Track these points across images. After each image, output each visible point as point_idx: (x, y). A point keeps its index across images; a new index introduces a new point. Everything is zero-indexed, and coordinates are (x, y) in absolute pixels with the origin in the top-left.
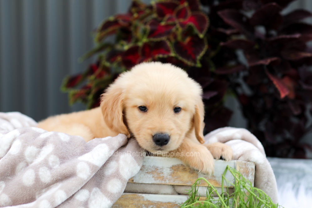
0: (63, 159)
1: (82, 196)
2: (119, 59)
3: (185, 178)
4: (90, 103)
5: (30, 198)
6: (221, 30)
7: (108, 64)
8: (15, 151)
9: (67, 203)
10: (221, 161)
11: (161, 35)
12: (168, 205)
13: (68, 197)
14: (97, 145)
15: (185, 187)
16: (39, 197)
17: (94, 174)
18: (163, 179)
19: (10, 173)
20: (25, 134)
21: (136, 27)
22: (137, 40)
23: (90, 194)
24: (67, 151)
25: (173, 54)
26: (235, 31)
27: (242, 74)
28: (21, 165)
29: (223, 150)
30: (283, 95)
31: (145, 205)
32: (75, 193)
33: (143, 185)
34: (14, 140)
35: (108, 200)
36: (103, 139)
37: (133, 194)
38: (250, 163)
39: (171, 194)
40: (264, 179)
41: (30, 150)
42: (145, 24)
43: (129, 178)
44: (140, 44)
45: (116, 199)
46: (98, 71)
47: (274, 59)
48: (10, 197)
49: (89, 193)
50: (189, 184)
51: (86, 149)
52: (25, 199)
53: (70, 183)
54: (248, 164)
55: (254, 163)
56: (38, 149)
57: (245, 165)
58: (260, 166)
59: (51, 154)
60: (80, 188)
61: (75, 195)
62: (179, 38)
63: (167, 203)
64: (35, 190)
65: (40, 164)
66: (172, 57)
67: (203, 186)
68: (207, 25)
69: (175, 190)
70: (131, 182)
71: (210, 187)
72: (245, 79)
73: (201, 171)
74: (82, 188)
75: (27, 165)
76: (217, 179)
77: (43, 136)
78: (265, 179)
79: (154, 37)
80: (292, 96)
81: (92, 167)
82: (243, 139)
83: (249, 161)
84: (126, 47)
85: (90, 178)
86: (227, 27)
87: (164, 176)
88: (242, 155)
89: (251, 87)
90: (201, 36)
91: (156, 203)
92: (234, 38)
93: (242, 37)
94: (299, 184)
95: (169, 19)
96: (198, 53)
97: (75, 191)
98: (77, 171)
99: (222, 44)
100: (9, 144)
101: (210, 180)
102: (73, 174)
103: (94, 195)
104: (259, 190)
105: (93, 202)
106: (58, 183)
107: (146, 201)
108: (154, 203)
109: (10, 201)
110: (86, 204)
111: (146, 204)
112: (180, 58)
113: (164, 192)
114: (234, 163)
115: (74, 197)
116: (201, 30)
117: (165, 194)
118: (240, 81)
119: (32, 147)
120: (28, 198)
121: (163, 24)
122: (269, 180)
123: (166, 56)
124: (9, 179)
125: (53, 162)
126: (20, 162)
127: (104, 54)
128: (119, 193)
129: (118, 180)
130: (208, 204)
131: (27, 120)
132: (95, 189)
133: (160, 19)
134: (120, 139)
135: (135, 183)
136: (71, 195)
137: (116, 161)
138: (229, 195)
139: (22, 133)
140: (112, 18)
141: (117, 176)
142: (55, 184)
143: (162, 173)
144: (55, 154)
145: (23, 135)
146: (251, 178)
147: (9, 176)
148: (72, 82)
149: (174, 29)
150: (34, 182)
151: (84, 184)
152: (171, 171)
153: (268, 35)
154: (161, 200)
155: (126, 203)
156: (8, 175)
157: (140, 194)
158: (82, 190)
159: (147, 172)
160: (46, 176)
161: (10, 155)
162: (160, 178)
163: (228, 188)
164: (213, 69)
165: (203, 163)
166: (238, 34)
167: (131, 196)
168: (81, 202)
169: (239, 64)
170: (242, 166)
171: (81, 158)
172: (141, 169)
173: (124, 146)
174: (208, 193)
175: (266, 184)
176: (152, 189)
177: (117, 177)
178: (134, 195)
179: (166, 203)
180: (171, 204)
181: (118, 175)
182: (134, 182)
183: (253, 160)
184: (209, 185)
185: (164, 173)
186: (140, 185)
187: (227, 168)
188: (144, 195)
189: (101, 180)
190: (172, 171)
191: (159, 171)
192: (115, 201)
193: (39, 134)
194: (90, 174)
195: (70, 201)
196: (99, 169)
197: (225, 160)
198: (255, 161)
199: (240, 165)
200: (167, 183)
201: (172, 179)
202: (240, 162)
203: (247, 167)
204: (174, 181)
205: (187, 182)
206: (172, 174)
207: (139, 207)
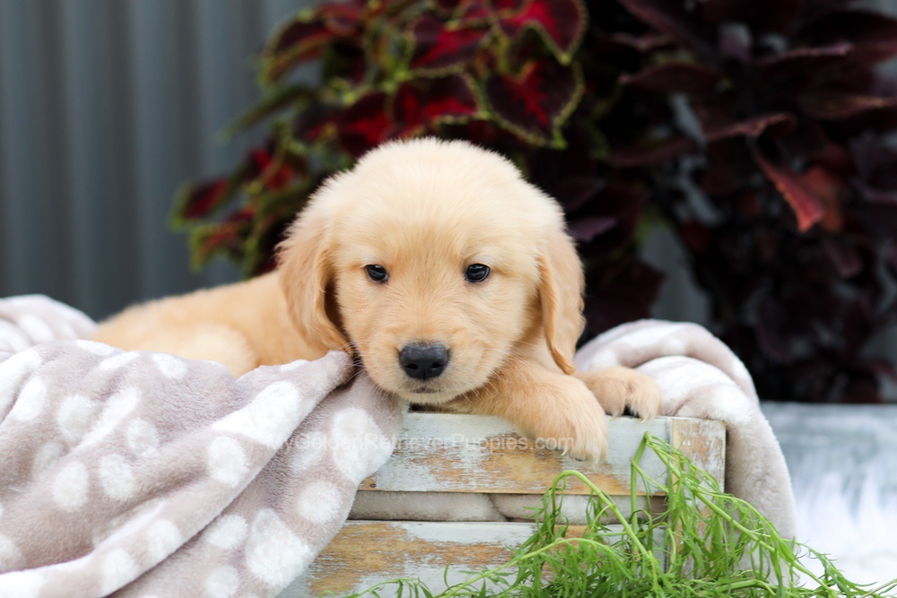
0: (167, 429)
1: (227, 535)
2: (330, 130)
3: (525, 474)
4: (249, 262)
5: (77, 544)
6: (623, 38)
7: (298, 148)
8: (27, 410)
9: (184, 557)
10: (626, 419)
11: (447, 59)
12: (478, 551)
13: (186, 540)
14: (267, 385)
15: (524, 497)
16: (101, 541)
17: (259, 469)
18: (460, 477)
19: (16, 474)
20: (57, 361)
21: (377, 38)
22: (382, 76)
23: (249, 528)
24: (179, 407)
25: (482, 114)
26: (662, 40)
27: (688, 164)
28: (48, 451)
29: (630, 389)
30: (805, 223)
31: (412, 553)
32: (206, 527)
33: (404, 495)
34: (26, 378)
35: (303, 543)
36: (284, 368)
37: (375, 522)
38: (712, 423)
39: (484, 519)
40: (752, 467)
41: (73, 406)
42: (403, 27)
43: (362, 477)
44: (389, 87)
45: (327, 540)
46: (272, 169)
47: (778, 118)
48: (19, 545)
49: (246, 525)
50: (536, 489)
51: (235, 399)
52: (61, 548)
53: (190, 499)
54: (705, 426)
55: (723, 421)
56: (94, 405)
57: (698, 431)
58: (741, 430)
59: (133, 415)
60: (219, 511)
61: (206, 533)
62: (503, 66)
63: (475, 546)
64: (91, 521)
65: (102, 445)
66: (481, 123)
67: (577, 495)
68: (581, 25)
69: (495, 508)
70: (368, 488)
71: (597, 496)
72: (698, 177)
73: (569, 451)
74: (225, 512)
75: (65, 449)
76: (616, 472)
77: (109, 366)
78: (757, 468)
79: (429, 65)
80: (834, 224)
81: (254, 449)
82: (692, 354)
83: (707, 418)
84: (349, 98)
85: (249, 482)
86: (640, 28)
87: (462, 469)
88: (687, 401)
89: (715, 200)
90: (565, 58)
91: (442, 549)
92: (662, 60)
93: (684, 57)
94: (862, 477)
95: (471, 12)
96: (556, 108)
97: (207, 522)
98: (211, 464)
99: (625, 79)
100: (12, 392)
101: (596, 475)
102: (198, 472)
103: (260, 530)
104: (739, 502)
105: (259, 550)
106: (155, 500)
107: (413, 542)
108: (438, 548)
109: (20, 555)
110: (237, 558)
111: (414, 552)
112: (505, 124)
113: (465, 516)
114: (666, 424)
115: (201, 539)
116: (564, 42)
117: (468, 521)
118: (685, 183)
119: (77, 397)
120: (70, 544)
121: (453, 25)
122: (769, 471)
123: (463, 120)
124: (14, 493)
125: (140, 439)
126: (44, 441)
127: (288, 117)
128: (334, 521)
129: (331, 485)
130: (590, 546)
131: (68, 317)
132: (263, 514)
133: (443, 12)
134: (332, 365)
135: (379, 491)
136: (195, 532)
137: (321, 430)
138: (653, 516)
139: (47, 359)
140: (306, 14)
141: (327, 472)
142: (147, 503)
143: (458, 460)
144: (143, 417)
145: (51, 364)
146: (716, 466)
147: (14, 483)
148: (201, 202)
149: (485, 41)
150: (86, 500)
151: (231, 500)
152: (482, 455)
153: (758, 50)
154: (456, 539)
155: (354, 549)
156: (12, 479)
157: (395, 524)
158: (226, 516)
159: (412, 458)
160: (120, 481)
161: (14, 422)
162: (452, 473)
163: (651, 497)
164: (601, 152)
165: (573, 429)
166: (670, 48)
167: (371, 530)
168: (225, 551)
169: (679, 134)
170: (688, 432)
171: (219, 425)
172: (396, 452)
173: (343, 387)
174: (592, 515)
175: (760, 483)
176: (431, 507)
177: (326, 476)
178: (378, 526)
179: (471, 546)
180: (485, 550)
181: (330, 471)
182: (378, 488)
183: (718, 416)
184: (593, 490)
185: (463, 460)
186: (394, 496)
187: (645, 440)
188: (406, 525)
189: (279, 485)
190: (484, 454)
191: (447, 456)
192: (321, 547)
193: (97, 360)
194: (246, 470)
195: (191, 551)
196: (272, 455)
197: (638, 416)
198: (724, 417)
199: (682, 431)
200: (474, 488)
201: (486, 478)
202: (681, 420)
203: (703, 435)
204: (493, 483)
205: (531, 485)
206: (487, 463)
207: (393, 560)
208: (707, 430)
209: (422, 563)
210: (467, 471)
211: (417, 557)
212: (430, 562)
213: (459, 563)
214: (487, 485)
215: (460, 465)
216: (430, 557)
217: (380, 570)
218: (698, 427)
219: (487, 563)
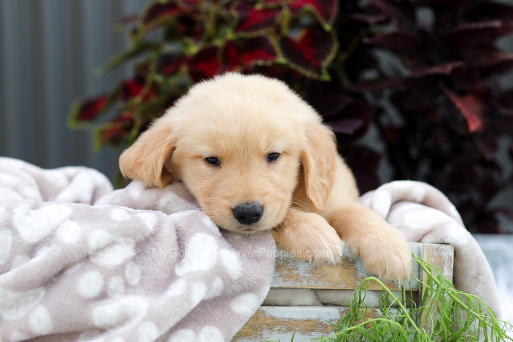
2: (184, 69)
3: (336, 277)
7: (159, 79)
11: (257, 27)
12: (307, 324)
15: (335, 291)
18: (297, 279)
22: (210, 39)
25: (281, 59)
30: (473, 127)
31: (268, 325)
38: (447, 247)
39: (311, 304)
40: (469, 271)
42: (226, 7)
44: (219, 43)
46: (146, 90)
47: (458, 64)
50: (342, 286)
54: (442, 249)
55: (453, 245)
57: (438, 252)
62: (285, 31)
63: (305, 321)
66: (280, 65)
68: (335, 10)
69: (318, 298)
79: (246, 30)
83: (444, 243)
84: (194, 49)
87: (299, 274)
89: (403, 112)
90: (328, 27)
91: (286, 322)
96: (323, 57)
99: (366, 40)
107: (268, 319)
108: (283, 322)
111: (269, 324)
112: (293, 66)
113: (300, 303)
114: (418, 248)
116: (327, 17)
117: (301, 306)
118: (385, 103)
121: (259, 7)
123: (269, 63)
143: (296, 269)
146: (448, 274)
148: (89, 111)
152: (310, 266)
154: (294, 317)
162: (293, 276)
163: (412, 291)
164: (346, 83)
170: (432, 252)
175: (475, 280)
176: (279, 297)
179: (302, 320)
180: (311, 323)
183: (451, 242)
184: (383, 288)
185: (299, 269)
188: (265, 308)
191: (290, 266)
199: (429, 252)
200: (306, 285)
201: (312, 280)
202: (428, 246)
203: (441, 254)
204: (317, 282)
205: (339, 284)
206: (313, 271)
207: (257, 329)
208: (443, 252)
209: (274, 331)
210: (301, 275)
211: (270, 328)
212: (278, 330)
213: (296, 331)
214: (313, 284)
215: (298, 271)
216: (278, 327)
217: (248, 335)
218: (438, 250)
219: (312, 331)
